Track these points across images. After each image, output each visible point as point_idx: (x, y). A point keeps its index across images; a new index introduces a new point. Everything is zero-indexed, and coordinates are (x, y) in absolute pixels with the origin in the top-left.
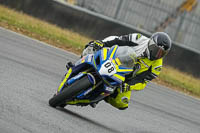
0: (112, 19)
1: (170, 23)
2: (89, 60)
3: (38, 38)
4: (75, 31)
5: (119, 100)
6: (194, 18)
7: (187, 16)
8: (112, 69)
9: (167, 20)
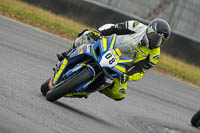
0: (105, 6)
1: (163, 10)
2: (88, 51)
3: (31, 24)
4: (69, 17)
6: (187, 5)
7: (181, 3)
8: (113, 60)
9: (160, 6)
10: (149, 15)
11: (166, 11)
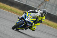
0: (25, 4)
1: (42, 5)
2: (23, 17)
3: (3, 9)
4: (14, 7)
5: (33, 28)
6: (49, 3)
7: (47, 2)
8: (29, 19)
9: (41, 4)
10: (38, 6)
11: (43, 5)
